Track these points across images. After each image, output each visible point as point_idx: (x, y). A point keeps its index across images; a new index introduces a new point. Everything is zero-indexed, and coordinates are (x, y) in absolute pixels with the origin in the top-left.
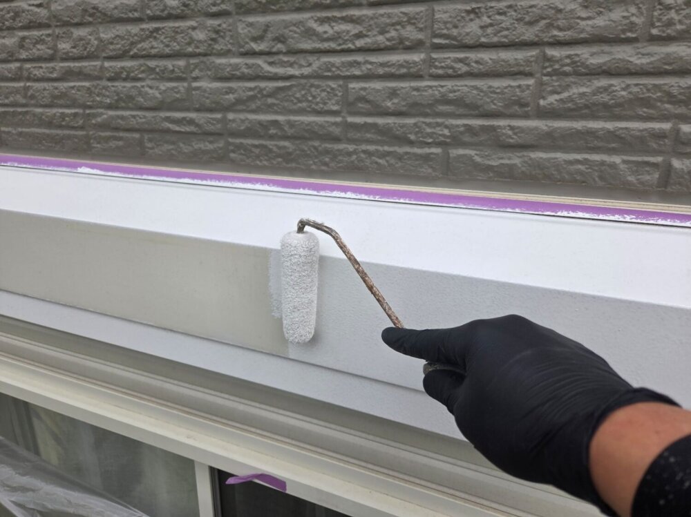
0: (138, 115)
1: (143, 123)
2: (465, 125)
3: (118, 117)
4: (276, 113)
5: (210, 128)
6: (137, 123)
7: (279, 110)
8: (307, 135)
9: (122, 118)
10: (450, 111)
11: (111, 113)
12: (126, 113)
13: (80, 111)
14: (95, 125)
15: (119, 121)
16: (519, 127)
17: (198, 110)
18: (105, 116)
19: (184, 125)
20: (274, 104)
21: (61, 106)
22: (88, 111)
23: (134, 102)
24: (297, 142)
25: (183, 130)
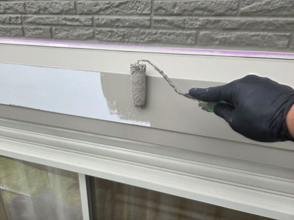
0: (50, 17)
1: (53, 21)
2: (208, 20)
3: (40, 18)
4: (119, 15)
5: (87, 23)
6: (50, 21)
7: (121, 14)
8: (134, 25)
9: (42, 19)
10: (201, 13)
11: (36, 16)
12: (44, 16)
13: (19, 16)
14: (28, 22)
15: (40, 20)
16: (231, 20)
17: (80, 14)
18: (32, 18)
19: (74, 22)
20: (118, 11)
21: (10, 13)
22: (23, 16)
23: (48, 11)
24: (129, 29)
25: (73, 24)
